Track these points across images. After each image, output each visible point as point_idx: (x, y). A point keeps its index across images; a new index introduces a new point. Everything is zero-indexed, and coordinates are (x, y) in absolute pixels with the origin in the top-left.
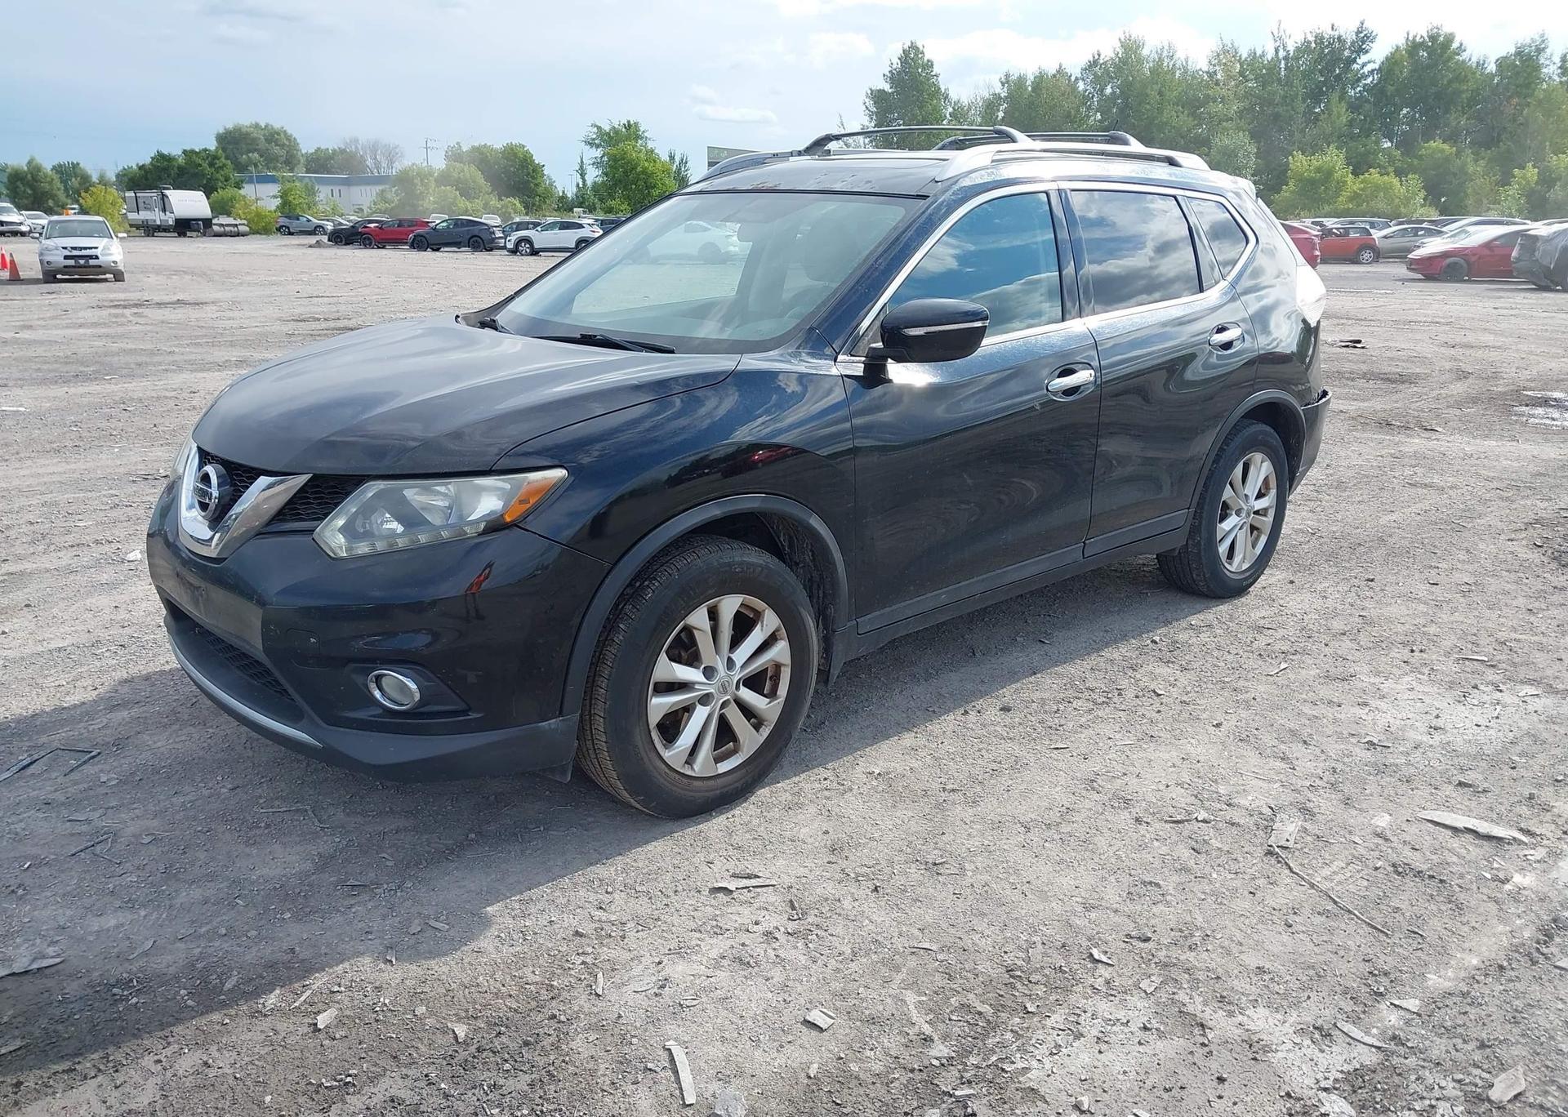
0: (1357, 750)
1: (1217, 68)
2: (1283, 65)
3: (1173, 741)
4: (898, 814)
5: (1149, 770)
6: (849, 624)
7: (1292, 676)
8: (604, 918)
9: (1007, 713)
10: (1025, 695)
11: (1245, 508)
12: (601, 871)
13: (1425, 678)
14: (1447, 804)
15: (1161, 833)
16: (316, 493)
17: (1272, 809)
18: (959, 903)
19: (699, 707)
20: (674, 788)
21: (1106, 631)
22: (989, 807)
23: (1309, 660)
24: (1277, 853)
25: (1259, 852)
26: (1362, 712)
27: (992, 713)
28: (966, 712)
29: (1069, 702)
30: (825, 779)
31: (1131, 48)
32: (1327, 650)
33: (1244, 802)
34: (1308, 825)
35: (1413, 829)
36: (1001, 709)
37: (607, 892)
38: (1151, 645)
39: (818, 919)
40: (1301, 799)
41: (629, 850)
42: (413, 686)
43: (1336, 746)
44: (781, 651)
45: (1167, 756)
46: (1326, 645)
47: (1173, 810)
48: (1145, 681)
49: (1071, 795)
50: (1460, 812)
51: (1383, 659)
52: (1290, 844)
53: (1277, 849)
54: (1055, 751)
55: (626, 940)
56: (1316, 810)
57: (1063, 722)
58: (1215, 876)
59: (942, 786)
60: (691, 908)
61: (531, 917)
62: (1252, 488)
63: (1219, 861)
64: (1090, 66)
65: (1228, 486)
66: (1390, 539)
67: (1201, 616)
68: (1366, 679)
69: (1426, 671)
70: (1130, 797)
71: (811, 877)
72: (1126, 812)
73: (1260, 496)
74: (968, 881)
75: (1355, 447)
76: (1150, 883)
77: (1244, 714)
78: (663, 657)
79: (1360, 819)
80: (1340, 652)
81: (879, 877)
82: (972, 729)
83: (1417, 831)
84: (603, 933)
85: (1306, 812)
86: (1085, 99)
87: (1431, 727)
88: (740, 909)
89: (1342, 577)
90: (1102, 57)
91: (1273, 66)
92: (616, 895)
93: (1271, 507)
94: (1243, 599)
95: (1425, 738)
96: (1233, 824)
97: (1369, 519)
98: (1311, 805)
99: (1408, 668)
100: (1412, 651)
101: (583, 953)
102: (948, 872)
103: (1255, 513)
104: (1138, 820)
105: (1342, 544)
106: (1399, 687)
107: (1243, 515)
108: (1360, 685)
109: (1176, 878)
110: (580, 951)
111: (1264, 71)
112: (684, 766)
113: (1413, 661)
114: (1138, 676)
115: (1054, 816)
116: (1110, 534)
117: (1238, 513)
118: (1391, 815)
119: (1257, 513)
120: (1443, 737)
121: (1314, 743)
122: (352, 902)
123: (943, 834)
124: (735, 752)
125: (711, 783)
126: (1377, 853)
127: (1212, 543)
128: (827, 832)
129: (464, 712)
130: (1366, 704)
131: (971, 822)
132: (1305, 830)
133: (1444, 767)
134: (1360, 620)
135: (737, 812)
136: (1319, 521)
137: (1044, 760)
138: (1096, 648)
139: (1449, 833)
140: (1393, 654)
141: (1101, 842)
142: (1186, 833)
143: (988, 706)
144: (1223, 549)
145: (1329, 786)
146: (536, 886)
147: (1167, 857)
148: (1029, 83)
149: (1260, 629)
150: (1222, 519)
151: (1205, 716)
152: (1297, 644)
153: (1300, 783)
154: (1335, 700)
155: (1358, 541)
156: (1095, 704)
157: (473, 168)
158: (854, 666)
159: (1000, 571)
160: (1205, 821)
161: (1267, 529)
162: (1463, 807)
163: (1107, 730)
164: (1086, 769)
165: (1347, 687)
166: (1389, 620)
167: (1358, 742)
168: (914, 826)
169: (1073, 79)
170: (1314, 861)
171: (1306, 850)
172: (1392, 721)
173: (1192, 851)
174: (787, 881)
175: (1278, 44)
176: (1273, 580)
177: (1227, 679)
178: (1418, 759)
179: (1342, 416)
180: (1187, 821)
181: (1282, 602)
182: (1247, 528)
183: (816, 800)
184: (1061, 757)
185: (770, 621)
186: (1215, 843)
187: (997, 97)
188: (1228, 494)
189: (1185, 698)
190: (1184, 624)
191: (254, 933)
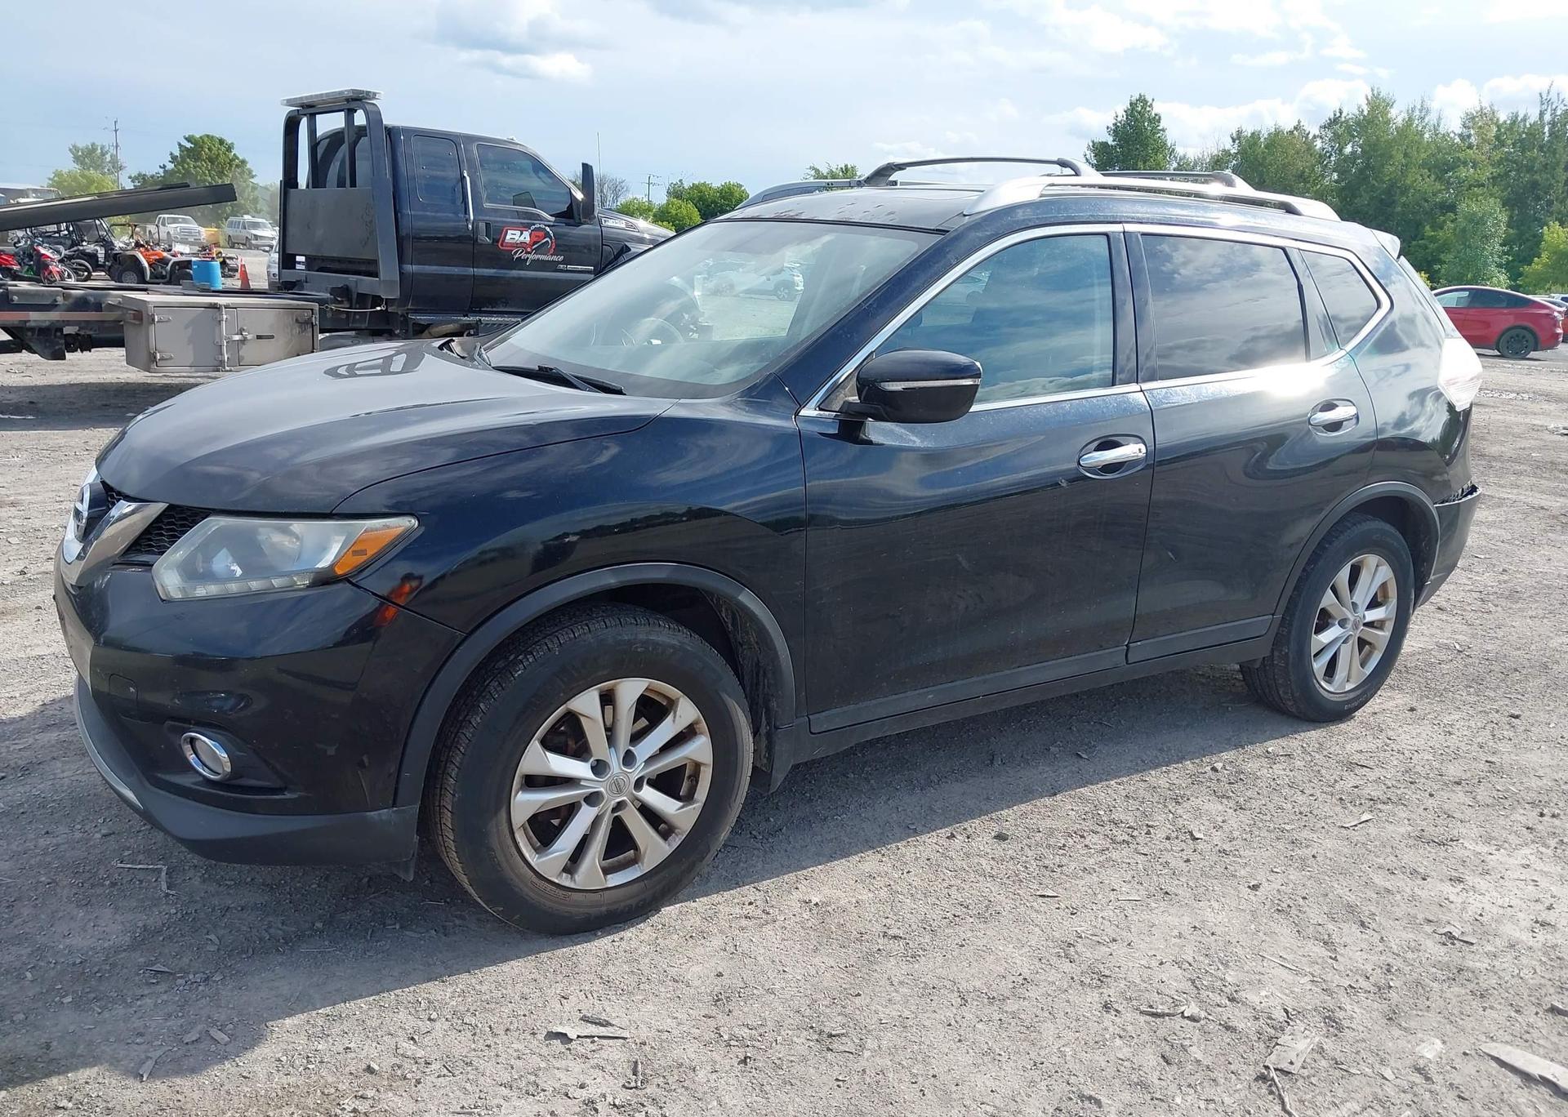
0: (1429, 943)
1: (1472, 132)
2: (1546, 129)
3: (1191, 902)
4: (816, 961)
5: (1148, 939)
6: (797, 722)
7: (1373, 831)
8: (409, 1053)
9: (1001, 842)
10: (1034, 821)
11: (1352, 619)
12: (436, 990)
13: (1550, 852)
14: (1527, 1036)
15: (1130, 1028)
16: (169, 524)
17: (1286, 1012)
18: (838, 1094)
19: (585, 807)
20: (543, 900)
21: (1161, 750)
22: (929, 968)
23: (1402, 813)
24: (1273, 1079)
25: (1250, 1073)
26: (1449, 890)
27: (984, 842)
28: (953, 836)
29: (1082, 837)
30: (751, 904)
31: (1378, 106)
32: (1430, 802)
33: (1253, 998)
34: (1329, 1045)
35: (1469, 1068)
36: (995, 837)
37: (430, 1019)
38: (1210, 773)
39: (658, 1090)
40: (1330, 1003)
41: (480, 967)
42: (223, 755)
43: (1404, 935)
44: (700, 749)
45: (1175, 921)
46: (1431, 795)
47: (1156, 997)
48: (1187, 820)
49: (1036, 962)
50: (1542, 1051)
51: (1502, 821)
52: (1294, 1069)
53: (1273, 1074)
54: (1040, 900)
55: (419, 1086)
56: (1345, 1023)
57: (1065, 861)
58: (1178, 1100)
59: (885, 929)
60: (515, 1054)
61: (329, 1038)
62: (1363, 594)
63: (1191, 1080)
64: (1330, 125)
65: (1329, 591)
66: (1555, 667)
67: (1282, 742)
68: (1471, 846)
69: (1553, 843)
70: (1107, 973)
71: (675, 1032)
72: (1096, 994)
73: (1374, 604)
74: (863, 1063)
75: (1546, 551)
76: (1090, 1098)
77: (1294, 875)
78: (535, 745)
79: (1402, 1043)
80: (1446, 807)
81: (757, 1044)
82: (951, 859)
83: (1473, 1072)
84: (399, 1072)
85: (1333, 1023)
86: (1322, 157)
87: (1537, 922)
88: (572, 1064)
89: (1480, 709)
90: (1343, 115)
91: (1534, 132)
92: (438, 1025)
93: (1390, 619)
94: (1342, 726)
95: (1525, 937)
96: (1228, 1028)
97: (1537, 639)
98: (1340, 1014)
99: (1529, 836)
100: (1542, 815)
101: (361, 1097)
102: (842, 1048)
103: (1365, 625)
104: (1107, 1007)
105: (1493, 668)
106: (1511, 861)
107: (1349, 626)
108: (1460, 853)
109: (1126, 1096)
110: (360, 1094)
111: (1524, 136)
112: (560, 875)
113: (1540, 827)
114: (1180, 811)
115: (1005, 987)
116: (1162, 638)
117: (1342, 624)
118: (1444, 1042)
119: (1370, 625)
120: (1549, 937)
121: (1374, 925)
122: (146, 992)
123: (859, 995)
124: (634, 861)
125: (596, 896)
126: (1409, 1096)
127: (1302, 657)
128: (720, 975)
129: (280, 790)
130: (1460, 880)
131: (901, 983)
132: (1321, 1050)
133: (1538, 980)
134: (1486, 767)
135: (629, 933)
136: (1473, 636)
137: (1023, 908)
138: (1141, 766)
139: (1517, 1080)
140: (1516, 816)
141: (1048, 1030)
142: (1161, 1033)
143: (981, 831)
144: (1319, 666)
145: (1373, 989)
146: (355, 998)
147: (1125, 1063)
148: (1262, 140)
149: (1351, 766)
150: (1319, 630)
151: (1243, 872)
152: (1393, 789)
153: (1337, 980)
154: (1421, 870)
155: (1514, 666)
156: (1114, 841)
157: (690, 205)
158: (803, 772)
159: (1008, 672)
160: (1192, 1019)
161: (1382, 646)
162: (1548, 1045)
163: (1113, 878)
164: (1068, 927)
165: (1443, 854)
166: (1523, 771)
167: (1434, 932)
168: (828, 980)
169: (1311, 136)
170: (1320, 1098)
171: (1314, 1080)
172: (1488, 907)
173: (1161, 1060)
174: (644, 1032)
175: (1545, 107)
176: (1390, 704)
177: (1288, 827)
178: (1505, 965)
179: (1541, 514)
180: (1168, 1015)
181: (1390, 733)
182: (1354, 641)
183: (727, 930)
184: (1044, 908)
185: (686, 712)
186: (1196, 1052)
187: (1226, 153)
188: (1328, 600)
189: (1227, 847)
190: (1259, 749)
191: (21, 1016)
